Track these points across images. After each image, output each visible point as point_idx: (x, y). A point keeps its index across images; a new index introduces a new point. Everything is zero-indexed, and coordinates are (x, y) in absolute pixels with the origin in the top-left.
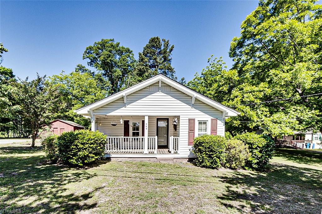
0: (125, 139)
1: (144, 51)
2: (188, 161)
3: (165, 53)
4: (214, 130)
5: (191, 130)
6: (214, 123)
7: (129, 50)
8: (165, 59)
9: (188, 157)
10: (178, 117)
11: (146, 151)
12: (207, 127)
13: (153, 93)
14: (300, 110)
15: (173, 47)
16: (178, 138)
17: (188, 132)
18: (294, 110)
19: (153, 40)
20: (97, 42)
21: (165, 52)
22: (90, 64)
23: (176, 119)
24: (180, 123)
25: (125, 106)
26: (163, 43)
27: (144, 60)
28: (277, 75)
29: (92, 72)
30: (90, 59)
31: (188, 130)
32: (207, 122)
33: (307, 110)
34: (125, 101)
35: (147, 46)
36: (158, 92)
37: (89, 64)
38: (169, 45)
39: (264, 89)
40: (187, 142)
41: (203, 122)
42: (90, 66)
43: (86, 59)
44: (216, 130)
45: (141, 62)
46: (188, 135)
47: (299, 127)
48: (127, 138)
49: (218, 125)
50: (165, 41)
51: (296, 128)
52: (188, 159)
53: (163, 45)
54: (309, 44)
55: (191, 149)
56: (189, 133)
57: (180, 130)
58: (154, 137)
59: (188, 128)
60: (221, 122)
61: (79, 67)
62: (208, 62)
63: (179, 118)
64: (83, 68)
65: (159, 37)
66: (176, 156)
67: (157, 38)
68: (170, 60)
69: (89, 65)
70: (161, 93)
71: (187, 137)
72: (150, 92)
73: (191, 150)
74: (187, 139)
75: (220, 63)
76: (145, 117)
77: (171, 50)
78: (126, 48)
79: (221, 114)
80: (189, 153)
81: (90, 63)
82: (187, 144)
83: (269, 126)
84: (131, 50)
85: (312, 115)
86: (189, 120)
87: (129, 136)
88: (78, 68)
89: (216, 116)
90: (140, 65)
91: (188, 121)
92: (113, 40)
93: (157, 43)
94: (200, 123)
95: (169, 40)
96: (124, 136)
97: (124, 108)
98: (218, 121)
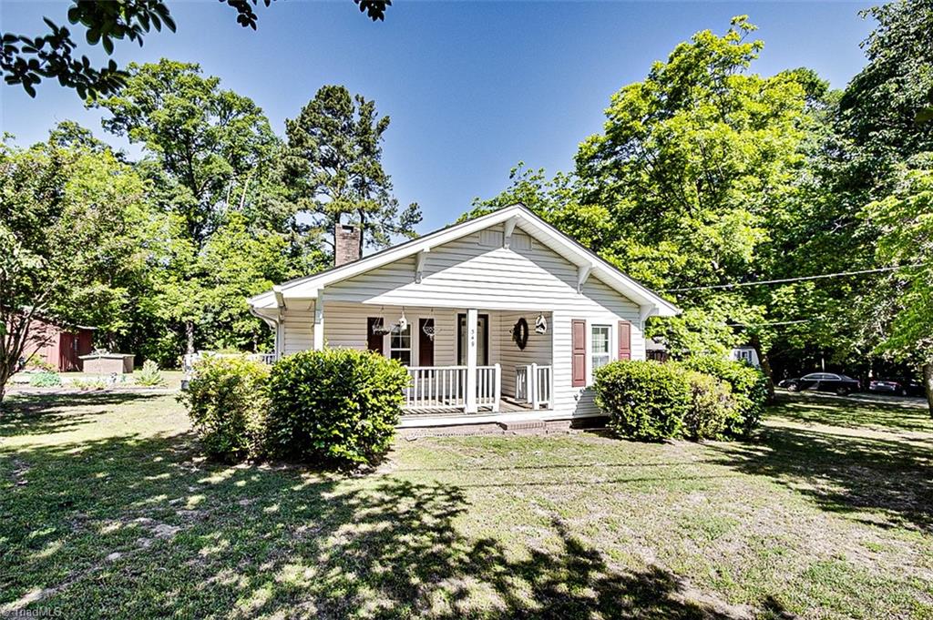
0: (420, 371)
1: (303, 118)
2: (571, 427)
3: (366, 133)
4: (625, 348)
5: (578, 349)
6: (624, 330)
7: (249, 106)
8: (367, 150)
9: (573, 417)
10: (549, 315)
11: (472, 404)
12: (609, 340)
13: (489, 248)
14: (731, 304)
15: (386, 121)
16: (548, 370)
17: (570, 354)
18: (719, 303)
19: (327, 94)
20: (141, 65)
21: (366, 131)
22: (110, 126)
23: (543, 320)
24: (555, 331)
25: (417, 281)
26: (357, 105)
27: (307, 142)
28: (695, 231)
29: (116, 151)
30: (113, 110)
31: (570, 348)
32: (610, 328)
33: (745, 305)
34: (421, 268)
35: (311, 106)
36: (502, 249)
37: (106, 125)
38: (373, 113)
39: (672, 255)
40: (570, 377)
41: (600, 327)
42: (110, 132)
43: (97, 107)
44: (630, 348)
45: (297, 146)
46: (570, 360)
47: (736, 340)
48: (427, 372)
49: (632, 337)
50: (363, 102)
51: (729, 343)
52: (570, 422)
53: (357, 111)
54: (745, 174)
55: (580, 395)
56: (574, 354)
57: (554, 347)
58: (493, 367)
59: (570, 343)
60: (637, 329)
61: (65, 129)
62: (511, 177)
63: (551, 317)
64: (83, 134)
65: (346, 89)
66: (546, 415)
67: (342, 90)
68: (378, 152)
69: (107, 128)
70: (508, 250)
71: (570, 366)
72: (482, 248)
73: (579, 398)
74: (570, 371)
75: (538, 182)
76: (470, 311)
77: (381, 129)
78: (242, 97)
79: (637, 310)
80: (574, 407)
81: (110, 122)
82: (570, 383)
83: (682, 336)
84: (257, 106)
85: (755, 316)
86: (575, 322)
87: (432, 365)
88: (63, 131)
89: (629, 315)
90: (293, 155)
91: (570, 325)
92: (196, 68)
93: (342, 102)
94: (596, 331)
95: (373, 102)
96: (421, 365)
97: (412, 286)
98: (632, 326)
